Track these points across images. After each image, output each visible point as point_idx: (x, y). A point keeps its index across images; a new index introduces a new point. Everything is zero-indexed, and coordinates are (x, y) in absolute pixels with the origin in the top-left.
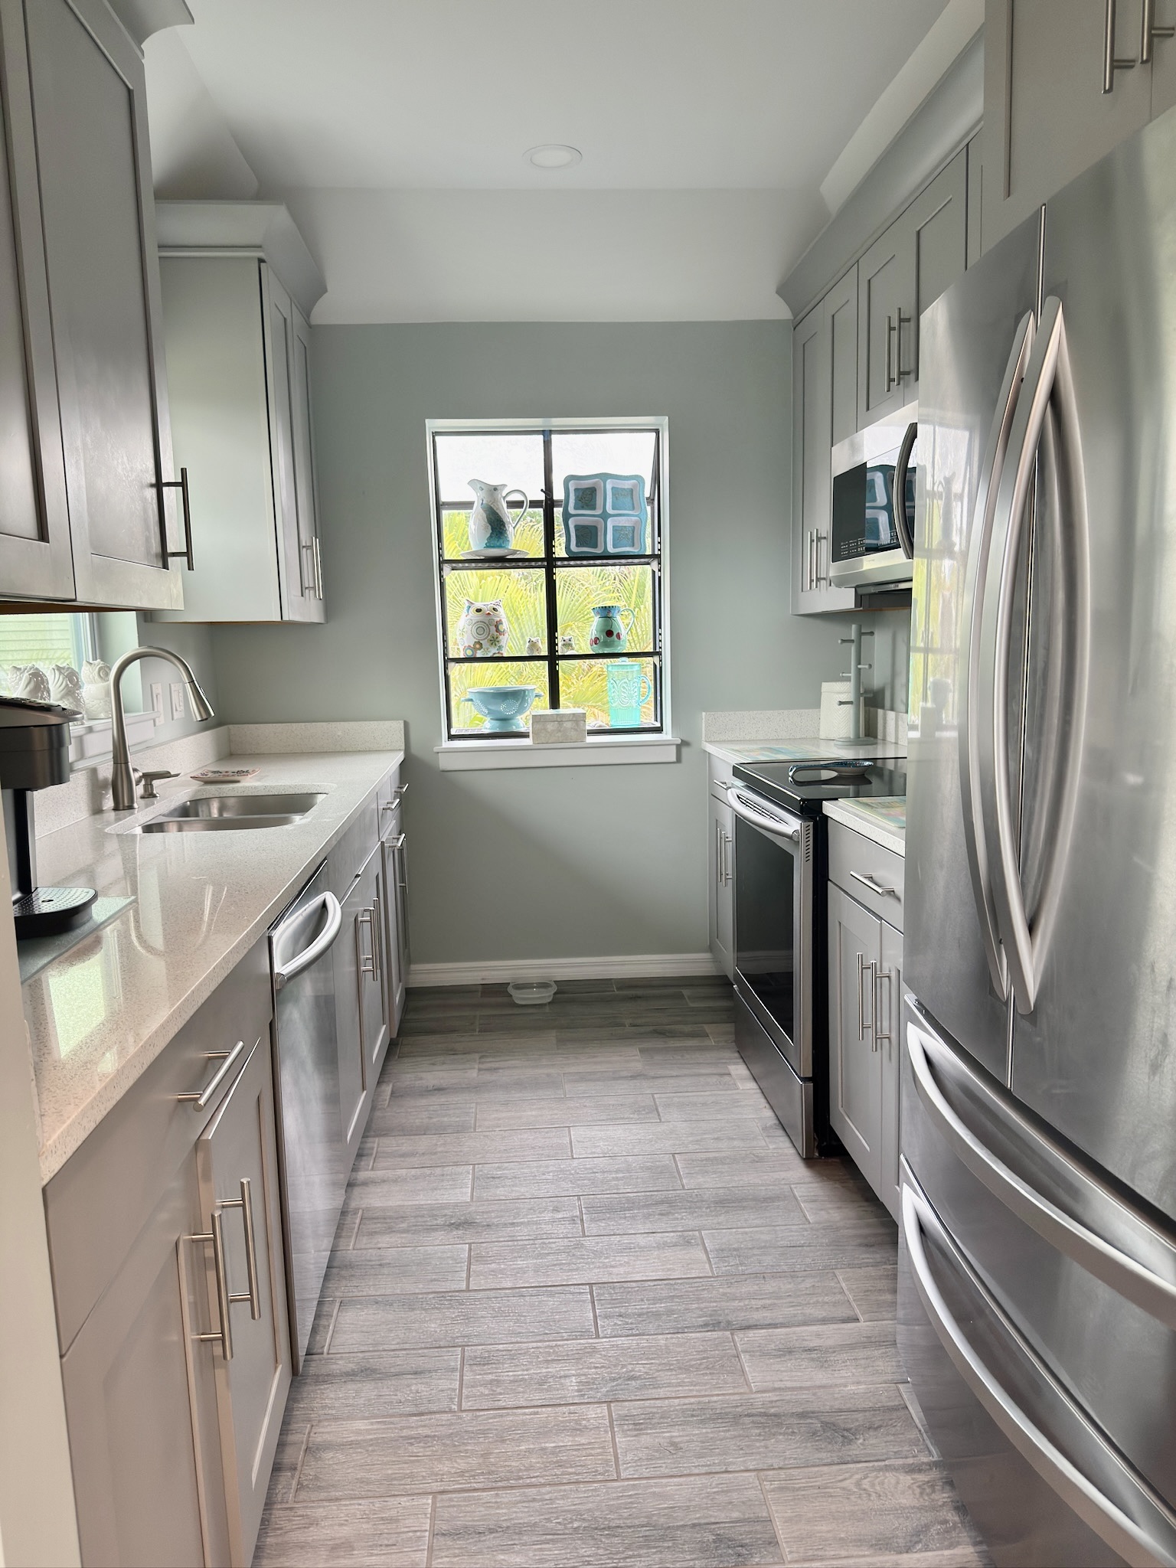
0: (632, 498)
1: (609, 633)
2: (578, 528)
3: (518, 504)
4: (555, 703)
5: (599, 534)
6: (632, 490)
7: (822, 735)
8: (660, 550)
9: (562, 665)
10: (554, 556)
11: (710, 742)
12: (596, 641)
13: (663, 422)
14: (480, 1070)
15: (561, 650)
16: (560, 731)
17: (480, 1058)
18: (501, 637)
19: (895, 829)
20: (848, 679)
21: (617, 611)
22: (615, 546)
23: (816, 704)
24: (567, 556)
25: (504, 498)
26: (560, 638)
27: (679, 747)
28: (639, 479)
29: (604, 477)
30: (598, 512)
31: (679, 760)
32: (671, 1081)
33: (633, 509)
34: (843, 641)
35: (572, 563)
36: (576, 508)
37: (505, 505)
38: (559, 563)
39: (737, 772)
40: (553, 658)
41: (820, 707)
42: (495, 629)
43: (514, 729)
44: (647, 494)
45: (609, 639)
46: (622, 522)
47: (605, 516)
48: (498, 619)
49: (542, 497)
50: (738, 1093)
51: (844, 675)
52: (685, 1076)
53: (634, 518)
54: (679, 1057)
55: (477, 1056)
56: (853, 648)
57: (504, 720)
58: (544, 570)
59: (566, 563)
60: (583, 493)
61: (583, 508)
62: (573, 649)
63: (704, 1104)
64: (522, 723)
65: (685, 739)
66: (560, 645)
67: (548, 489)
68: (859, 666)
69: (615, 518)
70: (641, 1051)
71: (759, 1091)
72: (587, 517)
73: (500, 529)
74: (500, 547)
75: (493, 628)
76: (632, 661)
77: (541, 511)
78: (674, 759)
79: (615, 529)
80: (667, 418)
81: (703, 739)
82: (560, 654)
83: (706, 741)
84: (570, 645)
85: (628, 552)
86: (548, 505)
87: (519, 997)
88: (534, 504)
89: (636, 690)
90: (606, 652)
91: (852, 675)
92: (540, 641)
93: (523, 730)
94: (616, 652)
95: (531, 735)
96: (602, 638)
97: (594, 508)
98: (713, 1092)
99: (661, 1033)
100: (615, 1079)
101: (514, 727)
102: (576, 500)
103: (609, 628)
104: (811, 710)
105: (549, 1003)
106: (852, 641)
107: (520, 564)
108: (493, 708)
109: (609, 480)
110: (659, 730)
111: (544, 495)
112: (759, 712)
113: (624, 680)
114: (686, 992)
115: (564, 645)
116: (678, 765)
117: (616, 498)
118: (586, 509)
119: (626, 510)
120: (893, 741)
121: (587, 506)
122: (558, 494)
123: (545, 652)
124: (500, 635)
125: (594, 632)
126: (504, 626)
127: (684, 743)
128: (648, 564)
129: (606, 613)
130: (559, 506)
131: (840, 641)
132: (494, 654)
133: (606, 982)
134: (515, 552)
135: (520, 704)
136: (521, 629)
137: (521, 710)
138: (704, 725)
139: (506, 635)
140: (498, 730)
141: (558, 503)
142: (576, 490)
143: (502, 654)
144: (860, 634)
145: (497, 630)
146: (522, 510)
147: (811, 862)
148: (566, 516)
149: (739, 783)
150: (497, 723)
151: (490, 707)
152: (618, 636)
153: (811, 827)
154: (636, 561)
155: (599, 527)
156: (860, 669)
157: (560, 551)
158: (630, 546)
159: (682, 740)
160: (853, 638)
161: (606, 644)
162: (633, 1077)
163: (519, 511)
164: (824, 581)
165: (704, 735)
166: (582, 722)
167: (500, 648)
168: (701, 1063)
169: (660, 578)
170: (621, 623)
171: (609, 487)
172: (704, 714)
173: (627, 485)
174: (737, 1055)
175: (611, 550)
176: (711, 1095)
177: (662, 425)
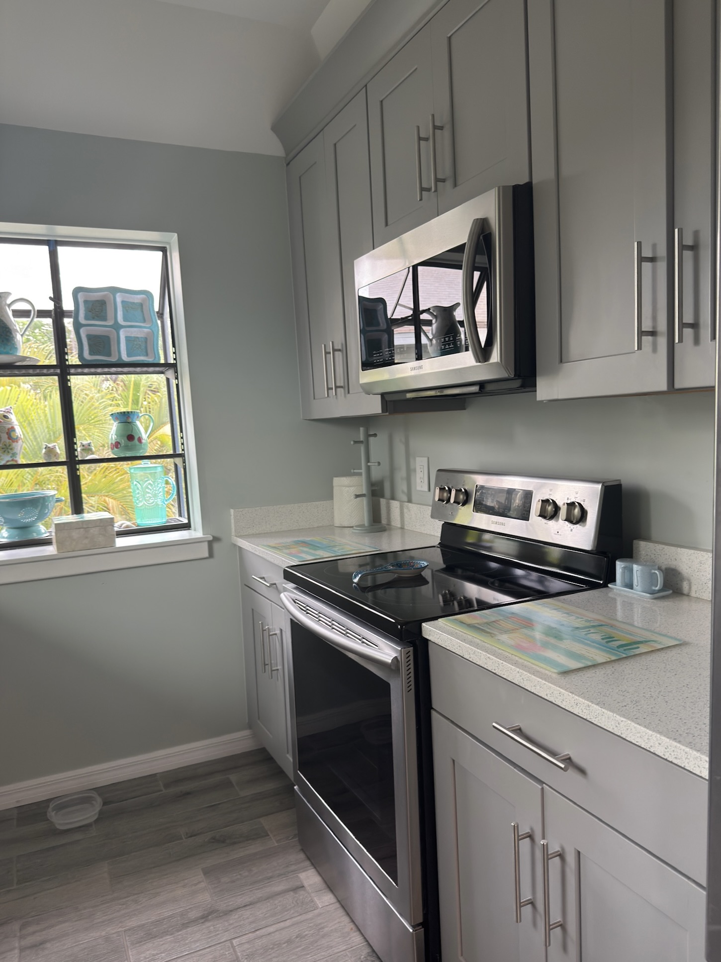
0: (142, 311)
1: (131, 438)
2: (90, 338)
3: (25, 314)
4: (77, 506)
5: (112, 343)
6: (141, 305)
7: (337, 523)
8: (175, 359)
9: (83, 470)
10: (67, 363)
11: (241, 537)
12: (117, 445)
13: (172, 239)
14: (22, 950)
15: (80, 454)
16: (87, 538)
17: (21, 930)
18: (14, 444)
19: (554, 676)
20: (360, 474)
21: (136, 417)
22: (129, 355)
23: (330, 496)
24: (80, 363)
25: (9, 306)
26: (79, 444)
27: (210, 543)
28: (148, 294)
29: (114, 290)
30: (110, 322)
31: (211, 555)
32: (246, 913)
33: (144, 321)
34: (355, 442)
35: (86, 370)
36: (86, 318)
37: (10, 313)
38: (72, 371)
39: (288, 576)
40: (72, 463)
41: (333, 499)
42: (6, 436)
43: (35, 536)
44: (156, 308)
45: (130, 443)
46: (135, 333)
47: (117, 327)
48: (10, 426)
49: (50, 306)
50: (319, 915)
51: (355, 471)
52: (259, 900)
53: (146, 330)
54: (247, 874)
55: (16, 926)
56: (362, 448)
57: (24, 528)
58: (56, 378)
59: (79, 370)
60: (93, 305)
61: (93, 319)
62: (93, 453)
63: (289, 942)
64: (43, 530)
65: (216, 535)
66: (79, 449)
67: (57, 297)
68: (369, 464)
69: (127, 329)
70: (207, 872)
71: (338, 905)
72: (99, 328)
73: (7, 335)
74: (7, 353)
75: (5, 436)
76: (155, 463)
77: (49, 321)
78: (206, 555)
79: (128, 339)
80: (176, 234)
81: (233, 533)
82: (80, 459)
83: (236, 536)
84: (90, 450)
85: (143, 360)
86: (58, 315)
87: (61, 821)
88: (42, 314)
89: (161, 490)
90: (127, 455)
91: (363, 471)
92: (57, 447)
93: (45, 536)
94: (138, 455)
95: (54, 541)
96: (123, 442)
97: (104, 318)
98: (294, 920)
99: (222, 841)
100: (185, 926)
101: (35, 534)
102: (85, 310)
103: (130, 433)
104: (325, 502)
105: (96, 821)
106: (362, 442)
107: (31, 371)
108: (10, 516)
109: (118, 294)
110: (187, 526)
111: (52, 303)
112: (282, 506)
113: (148, 482)
114: (233, 778)
115: (83, 450)
116: (211, 560)
117: (127, 312)
118: (97, 320)
119: (137, 322)
120: (399, 526)
121: (98, 317)
122: (68, 304)
123: (63, 458)
124: (13, 442)
125: (114, 437)
126: (18, 431)
127: (216, 539)
128: (162, 373)
129: (125, 419)
130: (69, 317)
131: (352, 443)
132: (8, 461)
133: (152, 778)
134: (24, 358)
135: (40, 512)
136: (33, 432)
137: (41, 517)
138: (233, 521)
139: (20, 442)
140: (16, 539)
141: (68, 314)
142: (86, 302)
143: (16, 461)
144: (368, 436)
145: (10, 438)
146: (29, 320)
147: (413, 691)
148: (77, 326)
149: (290, 586)
150: (15, 532)
151: (6, 516)
152: (140, 440)
153: (411, 654)
154: (151, 369)
155: (111, 337)
156: (369, 466)
157: (73, 359)
158: (144, 356)
159: (213, 537)
160: (362, 439)
161: (127, 448)
162: (205, 918)
163: (26, 321)
164: (342, 389)
165: (233, 530)
166: (111, 527)
167: (14, 455)
168: (271, 877)
169: (177, 385)
170: (140, 427)
171: (119, 299)
172: (232, 511)
173: (137, 299)
174: (302, 856)
175: (125, 358)
176: (293, 925)
177: (169, 243)
